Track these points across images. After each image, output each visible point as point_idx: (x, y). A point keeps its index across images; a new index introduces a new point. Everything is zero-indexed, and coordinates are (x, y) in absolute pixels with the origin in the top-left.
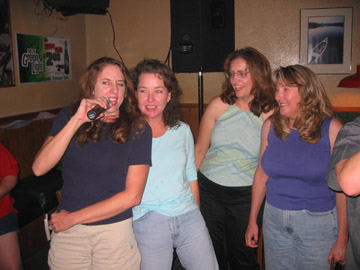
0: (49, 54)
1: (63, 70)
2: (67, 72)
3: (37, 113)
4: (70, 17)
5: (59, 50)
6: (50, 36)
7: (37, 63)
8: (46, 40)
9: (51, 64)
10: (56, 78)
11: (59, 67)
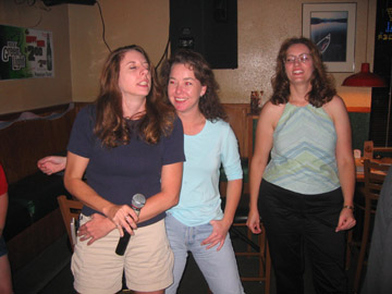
0: (30, 48)
1: (45, 66)
2: (50, 69)
3: (20, 113)
4: (53, 8)
5: (41, 43)
6: (32, 28)
7: (18, 57)
8: (27, 33)
9: (32, 59)
10: (38, 75)
11: (42, 62)
